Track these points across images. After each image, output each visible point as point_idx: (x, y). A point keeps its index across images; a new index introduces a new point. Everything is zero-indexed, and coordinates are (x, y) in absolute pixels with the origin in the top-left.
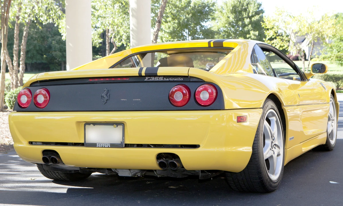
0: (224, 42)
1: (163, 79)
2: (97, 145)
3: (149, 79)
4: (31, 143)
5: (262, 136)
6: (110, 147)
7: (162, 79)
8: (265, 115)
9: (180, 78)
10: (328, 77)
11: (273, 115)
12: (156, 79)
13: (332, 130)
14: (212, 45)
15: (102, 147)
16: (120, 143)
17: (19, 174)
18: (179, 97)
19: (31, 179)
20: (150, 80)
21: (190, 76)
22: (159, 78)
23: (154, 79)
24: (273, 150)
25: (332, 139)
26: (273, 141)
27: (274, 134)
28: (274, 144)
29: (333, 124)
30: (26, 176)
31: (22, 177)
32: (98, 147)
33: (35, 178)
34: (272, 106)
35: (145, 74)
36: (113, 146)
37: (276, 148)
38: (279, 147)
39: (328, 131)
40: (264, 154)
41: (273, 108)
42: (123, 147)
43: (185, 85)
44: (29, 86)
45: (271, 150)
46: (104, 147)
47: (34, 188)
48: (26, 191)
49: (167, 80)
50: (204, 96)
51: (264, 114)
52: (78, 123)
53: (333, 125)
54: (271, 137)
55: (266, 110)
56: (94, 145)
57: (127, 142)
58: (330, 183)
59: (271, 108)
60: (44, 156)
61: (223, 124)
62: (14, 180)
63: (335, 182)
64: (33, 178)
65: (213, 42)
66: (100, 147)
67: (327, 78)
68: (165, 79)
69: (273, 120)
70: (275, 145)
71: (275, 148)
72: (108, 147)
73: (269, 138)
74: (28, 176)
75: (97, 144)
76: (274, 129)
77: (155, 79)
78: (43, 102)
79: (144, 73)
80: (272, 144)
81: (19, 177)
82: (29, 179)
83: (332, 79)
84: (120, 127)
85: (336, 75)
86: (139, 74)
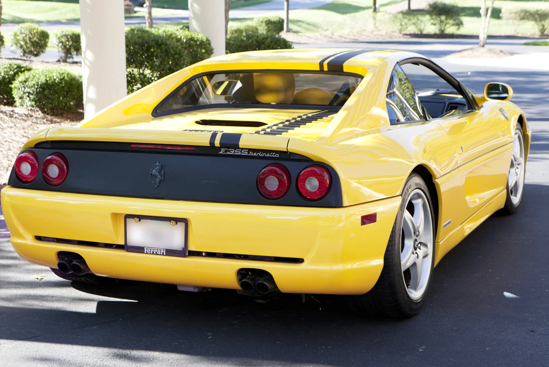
0: (345, 65)
1: (249, 153)
2: (146, 250)
3: (226, 151)
4: (39, 238)
5: (400, 238)
6: (165, 254)
7: (247, 153)
8: (405, 201)
9: (274, 153)
10: (527, 14)
11: (419, 196)
12: (238, 153)
13: (516, 182)
14: (326, 69)
15: (153, 254)
16: (182, 249)
17: (16, 266)
18: (272, 184)
19: (37, 279)
20: (228, 153)
21: (290, 153)
22: (241, 151)
23: (234, 152)
24: (416, 253)
25: (516, 196)
26: (417, 238)
27: (419, 227)
28: (418, 242)
29: (518, 171)
30: (27, 270)
31: (21, 272)
32: (147, 253)
33: (43, 275)
34: (416, 184)
35: (220, 144)
36: (170, 252)
37: (422, 247)
38: (426, 245)
39: (510, 185)
40: (402, 263)
41: (418, 187)
42: (185, 256)
43: (281, 165)
44: (33, 146)
45: (413, 253)
46: (156, 254)
47: (43, 300)
48: (31, 307)
49: (255, 154)
50: (312, 185)
51: (403, 201)
52: (115, 216)
53: (518, 173)
54: (415, 233)
55: (408, 194)
56: (139, 250)
57: (192, 248)
58: (504, 296)
59: (415, 188)
60: (61, 262)
61: (341, 225)
62: (9, 280)
63: (512, 293)
64: (39, 277)
65: (328, 64)
66: (150, 254)
67: (525, 16)
68: (251, 153)
69: (418, 203)
70: (420, 243)
71: (420, 249)
72: (163, 255)
73: (410, 236)
74: (30, 270)
75: (145, 248)
76: (419, 220)
77: (236, 151)
78: (58, 176)
79: (219, 142)
80: (415, 243)
81: (17, 272)
82: (32, 277)
83: (534, 18)
84: (181, 226)
85: (541, 10)
86: (210, 143)
